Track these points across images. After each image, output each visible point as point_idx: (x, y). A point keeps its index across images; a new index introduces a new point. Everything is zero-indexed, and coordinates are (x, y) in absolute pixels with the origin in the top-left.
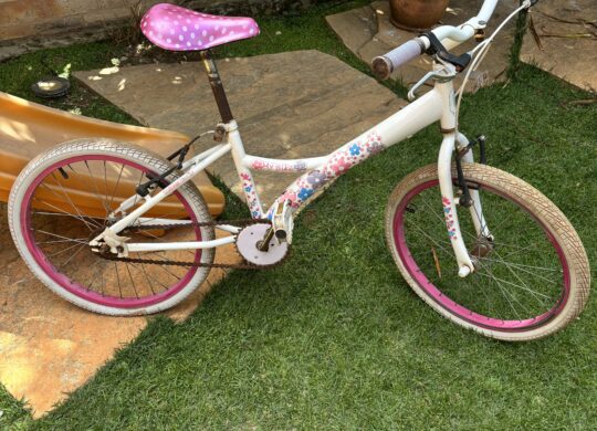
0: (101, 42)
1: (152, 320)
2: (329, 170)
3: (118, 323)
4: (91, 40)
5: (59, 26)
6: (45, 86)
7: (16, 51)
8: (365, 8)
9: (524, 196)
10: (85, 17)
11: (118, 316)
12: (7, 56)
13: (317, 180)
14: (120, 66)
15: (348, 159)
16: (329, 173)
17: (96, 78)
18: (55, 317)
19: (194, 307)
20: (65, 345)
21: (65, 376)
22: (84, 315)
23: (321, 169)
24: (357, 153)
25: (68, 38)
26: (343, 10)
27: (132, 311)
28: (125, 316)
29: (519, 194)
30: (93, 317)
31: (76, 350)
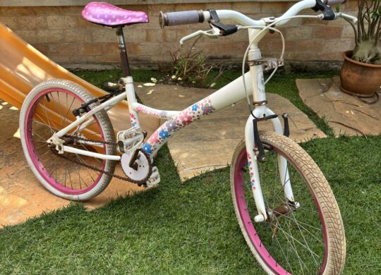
0: (155, 71)
1: (74, 204)
2: (178, 119)
3: (57, 201)
4: (150, 69)
5: (137, 60)
6: (111, 84)
7: (110, 68)
8: (328, 79)
9: (295, 157)
10: (152, 58)
11: (59, 196)
12: (104, 69)
13: (171, 125)
14: (157, 83)
15: (190, 113)
16: (178, 121)
17: (140, 86)
18: (30, 187)
19: (101, 205)
20: (22, 202)
21: (10, 217)
22: (44, 191)
23: (174, 118)
24: (196, 110)
25: (139, 66)
26: (311, 78)
27: (66, 196)
28: (63, 198)
29: (292, 155)
30: (47, 193)
31: (25, 207)
